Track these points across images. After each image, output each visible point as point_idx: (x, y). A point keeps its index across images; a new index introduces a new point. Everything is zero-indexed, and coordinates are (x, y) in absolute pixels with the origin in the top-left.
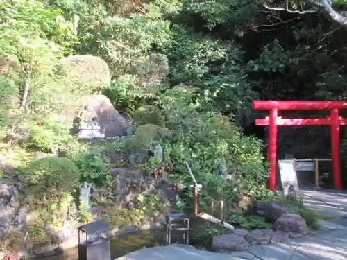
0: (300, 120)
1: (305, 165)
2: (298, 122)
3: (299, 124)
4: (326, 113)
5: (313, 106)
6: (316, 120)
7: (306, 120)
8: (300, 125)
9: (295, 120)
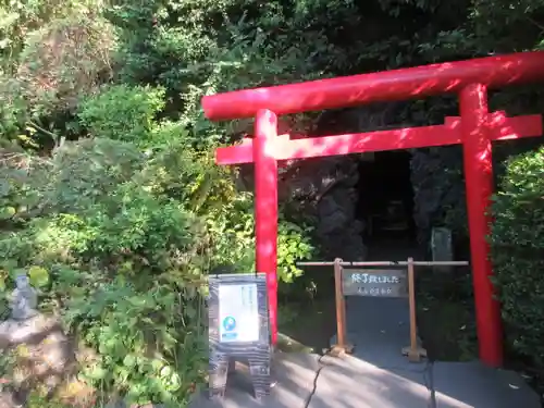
0: (347, 137)
1: (373, 279)
2: (340, 144)
3: (344, 150)
4: (442, 104)
5: (381, 87)
6: (404, 133)
7: (366, 139)
8: (350, 156)
9: (330, 140)
